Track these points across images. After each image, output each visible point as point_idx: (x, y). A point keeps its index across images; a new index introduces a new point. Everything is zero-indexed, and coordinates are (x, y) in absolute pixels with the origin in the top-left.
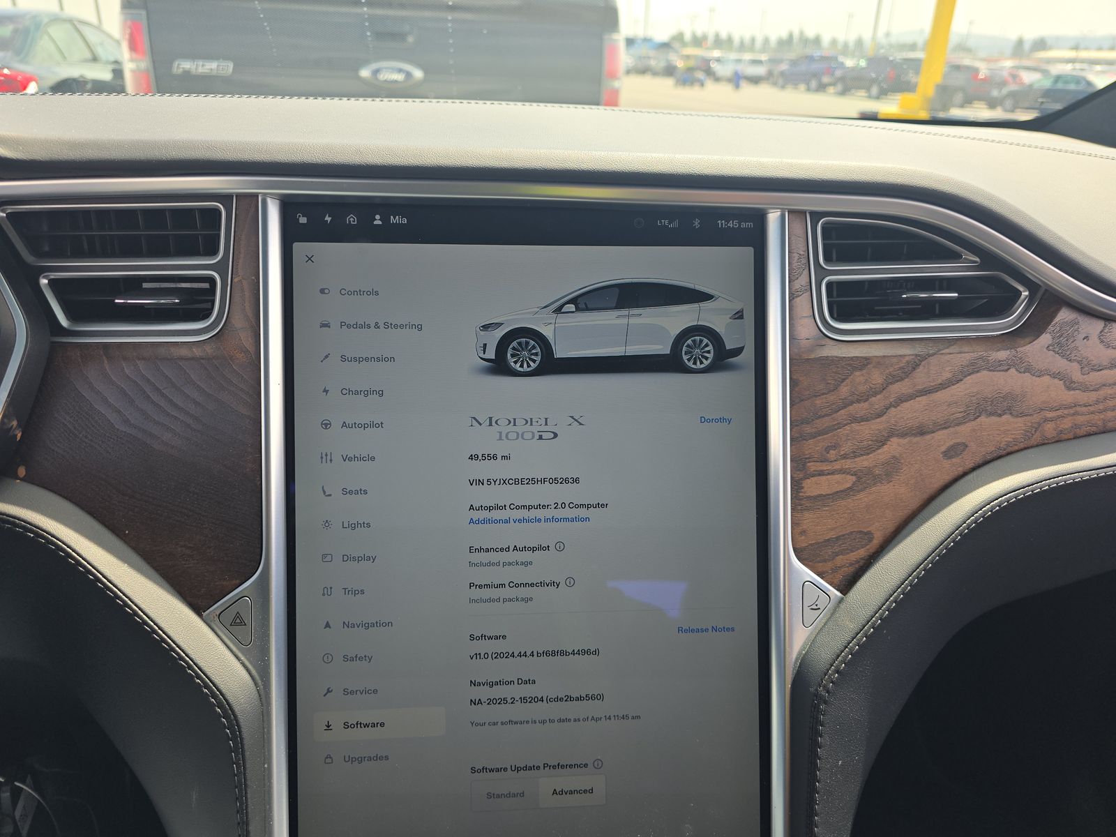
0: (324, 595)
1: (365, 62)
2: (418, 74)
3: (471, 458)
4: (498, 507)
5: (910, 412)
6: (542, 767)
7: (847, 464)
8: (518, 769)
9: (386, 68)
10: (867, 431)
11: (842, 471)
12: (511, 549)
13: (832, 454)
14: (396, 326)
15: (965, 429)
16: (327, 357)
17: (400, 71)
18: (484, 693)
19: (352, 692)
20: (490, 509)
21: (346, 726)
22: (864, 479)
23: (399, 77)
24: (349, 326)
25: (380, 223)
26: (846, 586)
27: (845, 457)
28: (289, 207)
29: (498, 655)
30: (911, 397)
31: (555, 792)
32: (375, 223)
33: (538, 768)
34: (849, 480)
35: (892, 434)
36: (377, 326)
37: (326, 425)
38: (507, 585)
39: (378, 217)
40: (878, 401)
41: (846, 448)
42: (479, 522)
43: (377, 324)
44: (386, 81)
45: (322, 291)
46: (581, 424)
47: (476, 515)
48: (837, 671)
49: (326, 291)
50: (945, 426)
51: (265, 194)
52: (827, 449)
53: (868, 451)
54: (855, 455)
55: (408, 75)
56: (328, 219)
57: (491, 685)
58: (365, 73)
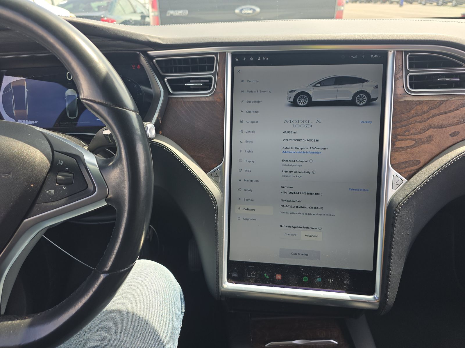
0: (239, 171)
2: (258, 10)
3: (284, 133)
4: (292, 148)
5: (438, 120)
6: (302, 227)
7: (412, 137)
8: (295, 227)
10: (420, 126)
11: (410, 139)
12: (295, 161)
13: (407, 133)
14: (263, 92)
15: (459, 127)
16: (242, 101)
17: (251, 9)
18: (285, 204)
19: (246, 200)
20: (289, 148)
21: (244, 209)
22: (418, 143)
23: (251, 12)
24: (249, 92)
25: (260, 60)
26: (409, 178)
27: (412, 134)
28: (234, 55)
29: (290, 193)
30: (438, 115)
31: (306, 235)
32: (258, 60)
33: (301, 228)
34: (413, 143)
35: (430, 127)
36: (258, 92)
37: (242, 122)
38: (293, 172)
39: (259, 58)
40: (425, 116)
41: (412, 132)
42: (286, 152)
43: (257, 91)
44: (245, 14)
45: (242, 81)
46: (320, 123)
47: (285, 150)
48: (403, 203)
49: (243, 81)
50: (451, 125)
51: (227, 52)
52: (405, 132)
53: (421, 133)
54: (415, 134)
55: (254, 10)
56: (244, 59)
57: (287, 201)
58: (237, 11)
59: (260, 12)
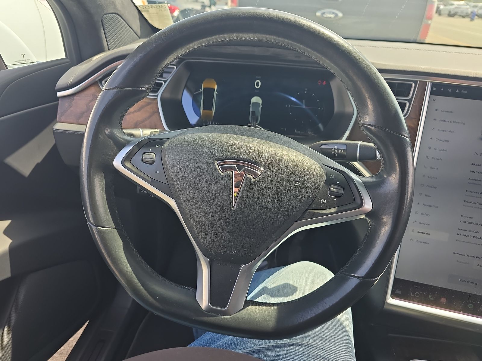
0: (419, 195)
1: (319, 9)
2: (340, 15)
3: (472, 164)
4: (478, 180)
8: (468, 256)
9: (327, 12)
12: (480, 193)
14: (457, 123)
16: (434, 129)
17: (333, 13)
18: (462, 232)
19: (422, 223)
20: (475, 180)
21: (418, 232)
23: (332, 16)
24: (442, 121)
25: (458, 92)
28: (433, 85)
29: (469, 223)
31: (478, 265)
32: (457, 92)
33: (475, 257)
36: (451, 122)
37: (429, 148)
38: (476, 203)
39: (458, 90)
42: (471, 183)
43: (451, 121)
47: (470, 181)
49: (437, 110)
51: (429, 81)
55: (336, 15)
56: (442, 89)
57: (465, 231)
58: (318, 14)
59: (342, 18)
